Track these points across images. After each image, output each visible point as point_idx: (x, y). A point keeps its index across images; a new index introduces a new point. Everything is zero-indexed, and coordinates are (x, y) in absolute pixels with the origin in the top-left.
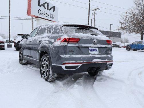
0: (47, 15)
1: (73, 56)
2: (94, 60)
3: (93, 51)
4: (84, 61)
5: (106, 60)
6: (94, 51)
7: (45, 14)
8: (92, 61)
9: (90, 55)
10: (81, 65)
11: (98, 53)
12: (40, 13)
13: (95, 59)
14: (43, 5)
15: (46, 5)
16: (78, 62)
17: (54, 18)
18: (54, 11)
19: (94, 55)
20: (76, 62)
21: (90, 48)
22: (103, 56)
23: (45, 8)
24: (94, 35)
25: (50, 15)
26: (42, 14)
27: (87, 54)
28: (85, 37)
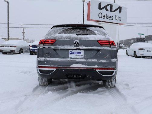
0: (110, 17)
1: (48, 59)
2: (73, 64)
3: (75, 54)
4: (59, 65)
5: (96, 67)
6: (77, 54)
7: (108, 17)
8: (71, 66)
9: (69, 59)
10: (55, 69)
11: (83, 56)
12: (101, 17)
13: (75, 64)
14: (105, 7)
15: (109, 8)
16: (52, 66)
17: (120, 20)
18: (120, 12)
19: (75, 59)
20: (50, 66)
21: (70, 51)
22: (90, 60)
23: (107, 10)
24: (80, 34)
25: (114, 18)
26: (104, 17)
27: (65, 58)
28: (63, 38)
